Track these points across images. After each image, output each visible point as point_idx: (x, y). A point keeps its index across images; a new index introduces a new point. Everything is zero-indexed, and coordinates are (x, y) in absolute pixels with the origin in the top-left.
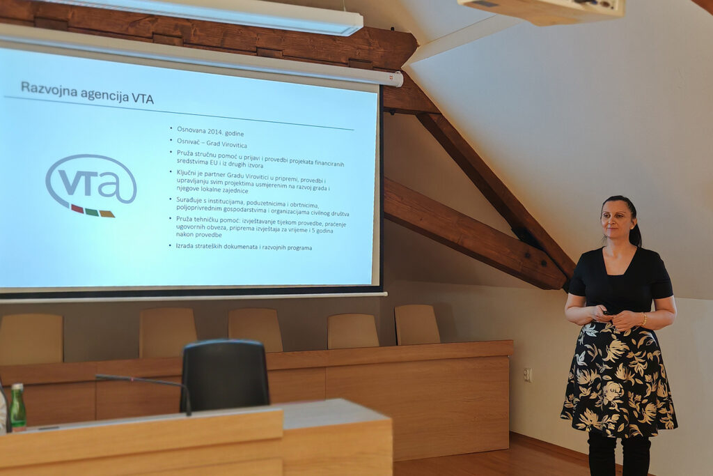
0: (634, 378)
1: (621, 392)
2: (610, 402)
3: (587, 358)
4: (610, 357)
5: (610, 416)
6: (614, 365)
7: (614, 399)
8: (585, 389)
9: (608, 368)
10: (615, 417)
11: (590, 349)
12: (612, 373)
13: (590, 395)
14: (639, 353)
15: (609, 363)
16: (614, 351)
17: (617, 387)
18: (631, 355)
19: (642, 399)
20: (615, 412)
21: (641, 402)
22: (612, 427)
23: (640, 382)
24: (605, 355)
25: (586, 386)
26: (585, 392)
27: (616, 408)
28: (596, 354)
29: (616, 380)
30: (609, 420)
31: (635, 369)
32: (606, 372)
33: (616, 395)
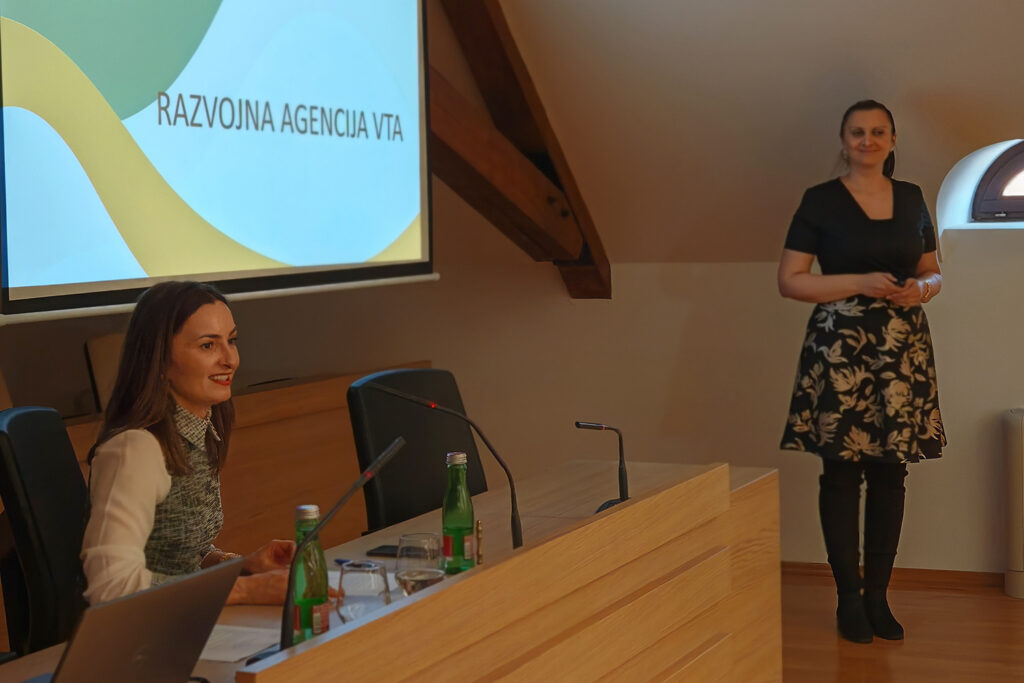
0: (913, 373)
1: (909, 395)
2: (897, 412)
3: (847, 350)
4: (890, 344)
5: (900, 432)
6: (896, 355)
7: (903, 406)
8: (848, 398)
9: (889, 360)
10: (906, 433)
11: (851, 337)
12: (895, 367)
13: (856, 406)
14: (919, 336)
15: (890, 353)
16: (894, 335)
17: (902, 387)
18: (912, 338)
19: (925, 403)
20: (904, 425)
21: (923, 408)
22: (904, 447)
23: (921, 378)
24: (882, 341)
25: (849, 393)
26: (848, 402)
27: (906, 419)
28: (864, 341)
29: (901, 377)
30: (899, 438)
31: (915, 360)
32: (887, 367)
33: (904, 399)
